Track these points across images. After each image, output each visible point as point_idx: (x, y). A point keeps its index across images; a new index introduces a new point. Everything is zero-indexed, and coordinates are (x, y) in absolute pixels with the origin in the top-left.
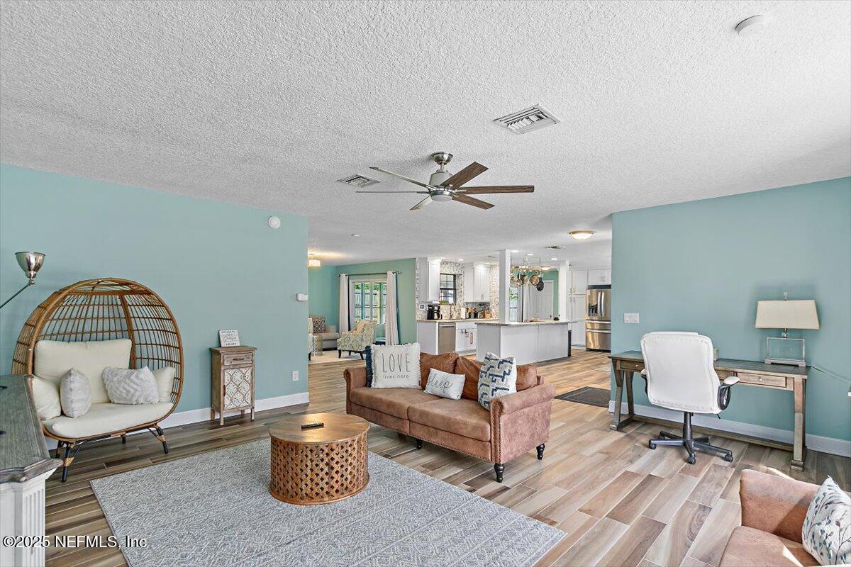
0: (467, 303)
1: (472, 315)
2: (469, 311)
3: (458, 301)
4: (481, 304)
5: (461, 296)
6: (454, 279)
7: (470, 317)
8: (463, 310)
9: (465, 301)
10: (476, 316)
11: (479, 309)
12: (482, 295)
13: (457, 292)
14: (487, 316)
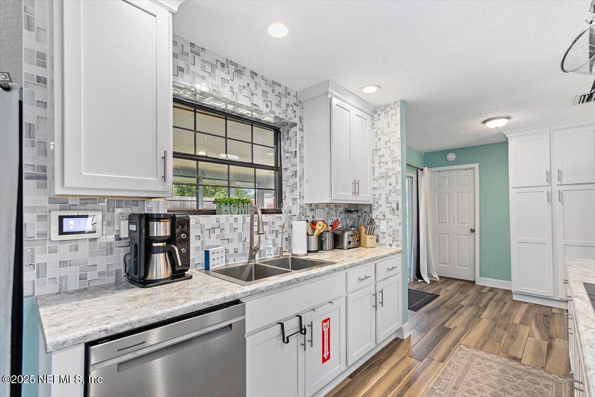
0: (313, 207)
1: (328, 241)
2: (319, 228)
3: (287, 204)
4: (351, 210)
5: (293, 187)
6: (277, 140)
7: (321, 247)
8: (300, 229)
9: (307, 201)
10: (337, 243)
11: (344, 221)
12: (356, 184)
13: (285, 175)
14: (369, 240)
